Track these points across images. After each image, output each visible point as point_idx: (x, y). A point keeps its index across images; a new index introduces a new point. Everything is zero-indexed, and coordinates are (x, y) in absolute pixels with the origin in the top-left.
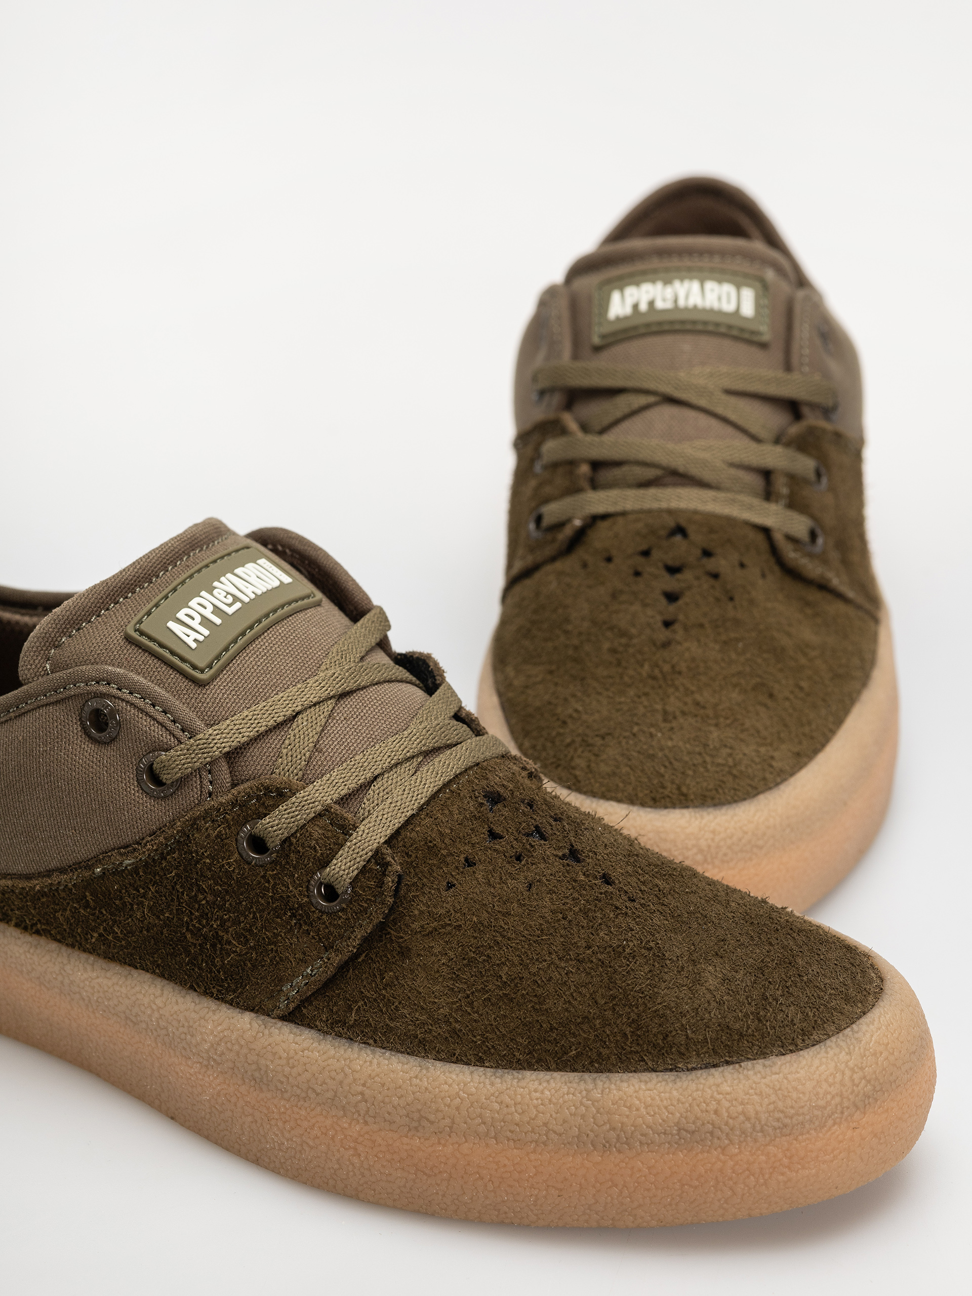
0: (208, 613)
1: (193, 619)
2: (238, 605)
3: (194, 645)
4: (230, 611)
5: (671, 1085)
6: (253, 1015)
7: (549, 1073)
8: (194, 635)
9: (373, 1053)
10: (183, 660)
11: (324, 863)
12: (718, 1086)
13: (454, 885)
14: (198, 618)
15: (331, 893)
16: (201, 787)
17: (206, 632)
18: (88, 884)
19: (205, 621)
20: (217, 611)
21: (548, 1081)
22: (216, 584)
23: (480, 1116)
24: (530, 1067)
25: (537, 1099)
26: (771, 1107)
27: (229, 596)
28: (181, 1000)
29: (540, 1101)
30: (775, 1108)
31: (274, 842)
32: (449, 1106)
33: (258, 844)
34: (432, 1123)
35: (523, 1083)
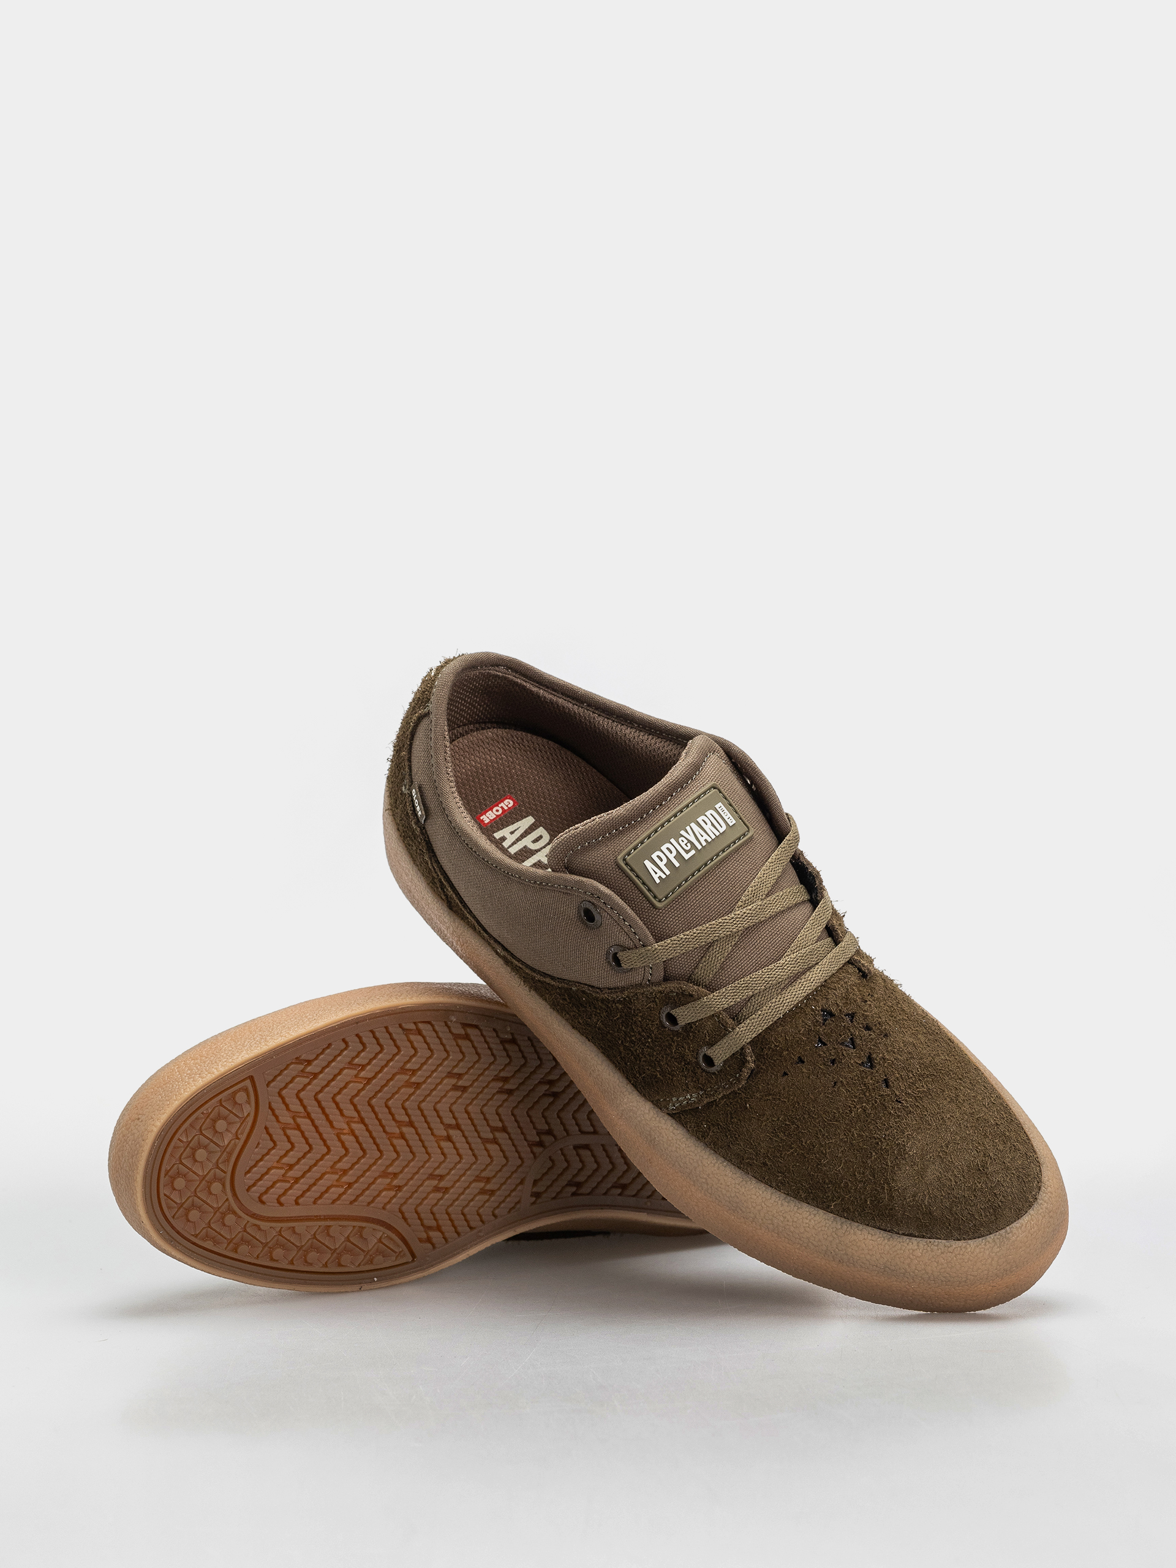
0: (671, 857)
1: (662, 861)
2: (693, 852)
3: (658, 881)
4: (687, 856)
5: (886, 1241)
6: (652, 1106)
7: (817, 1209)
8: (660, 873)
9: (717, 1160)
10: (649, 890)
11: (711, 1045)
12: (913, 1251)
13: (787, 1074)
14: (665, 860)
15: (709, 1061)
16: (644, 975)
17: (668, 873)
18: (566, 990)
19: (669, 864)
20: (679, 856)
21: (815, 1215)
22: (683, 832)
23: (772, 1220)
24: (806, 1200)
25: (806, 1223)
26: (943, 1270)
27: (689, 844)
28: (612, 1074)
29: (807, 1225)
30: (945, 1271)
31: (682, 1022)
32: (754, 1208)
33: (672, 1019)
34: (743, 1212)
35: (800, 1211)
